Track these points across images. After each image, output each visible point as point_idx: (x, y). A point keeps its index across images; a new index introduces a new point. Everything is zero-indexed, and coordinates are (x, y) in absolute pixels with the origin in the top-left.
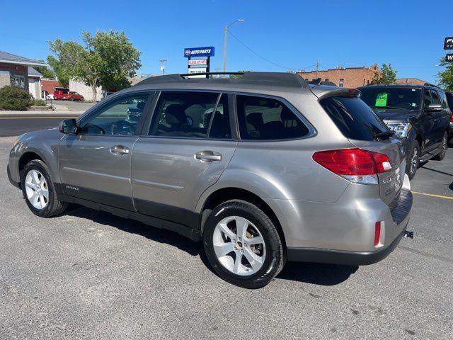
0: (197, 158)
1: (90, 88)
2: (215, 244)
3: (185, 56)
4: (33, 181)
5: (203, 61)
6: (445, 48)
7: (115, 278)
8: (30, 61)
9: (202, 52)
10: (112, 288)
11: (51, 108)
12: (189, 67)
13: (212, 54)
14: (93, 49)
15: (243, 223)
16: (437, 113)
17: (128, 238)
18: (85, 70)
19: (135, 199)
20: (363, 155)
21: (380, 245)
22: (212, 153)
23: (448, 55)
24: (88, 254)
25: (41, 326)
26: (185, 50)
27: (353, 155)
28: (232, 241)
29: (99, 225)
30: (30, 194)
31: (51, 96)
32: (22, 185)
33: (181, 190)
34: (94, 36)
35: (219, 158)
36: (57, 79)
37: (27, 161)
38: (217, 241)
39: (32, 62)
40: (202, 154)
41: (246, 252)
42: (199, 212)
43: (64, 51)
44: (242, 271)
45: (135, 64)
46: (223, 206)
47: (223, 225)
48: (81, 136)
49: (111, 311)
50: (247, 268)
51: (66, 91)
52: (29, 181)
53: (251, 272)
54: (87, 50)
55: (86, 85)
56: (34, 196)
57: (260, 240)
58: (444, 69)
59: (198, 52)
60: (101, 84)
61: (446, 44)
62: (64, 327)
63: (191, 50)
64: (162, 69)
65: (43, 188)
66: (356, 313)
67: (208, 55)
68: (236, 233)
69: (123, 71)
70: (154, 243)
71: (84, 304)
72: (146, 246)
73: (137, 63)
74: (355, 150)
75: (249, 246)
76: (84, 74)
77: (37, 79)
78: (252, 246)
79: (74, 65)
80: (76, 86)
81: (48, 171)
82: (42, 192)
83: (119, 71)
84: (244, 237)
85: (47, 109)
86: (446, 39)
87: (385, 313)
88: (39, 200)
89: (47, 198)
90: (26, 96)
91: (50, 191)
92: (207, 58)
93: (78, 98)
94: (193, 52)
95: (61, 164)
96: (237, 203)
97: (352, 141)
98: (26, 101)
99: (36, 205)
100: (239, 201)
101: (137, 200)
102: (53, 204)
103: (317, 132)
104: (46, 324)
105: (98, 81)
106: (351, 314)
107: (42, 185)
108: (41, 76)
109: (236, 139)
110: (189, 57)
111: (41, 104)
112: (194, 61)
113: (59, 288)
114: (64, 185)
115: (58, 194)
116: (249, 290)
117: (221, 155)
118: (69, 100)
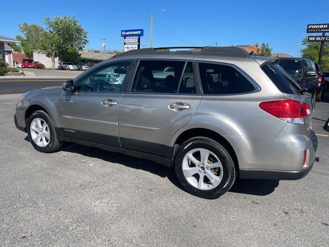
0: (171, 107)
1: (50, 59)
2: (183, 169)
3: (122, 36)
4: (37, 126)
5: (135, 39)
6: (308, 32)
7: (113, 195)
8: (6, 38)
9: (135, 33)
10: (113, 201)
11: (22, 73)
12: (125, 44)
13: (142, 34)
14: (52, 30)
15: (205, 153)
16: (312, 77)
17: (112, 166)
18: (46, 45)
19: (121, 138)
20: (294, 104)
21: (305, 166)
22: (182, 104)
23: (309, 37)
24: (88, 178)
25: (71, 229)
26: (122, 31)
27: (287, 104)
28: (197, 166)
29: (88, 158)
30: (34, 136)
31: (20, 65)
32: (27, 130)
33: (157, 130)
34: (53, 20)
35: (188, 107)
36: (23, 52)
37: (32, 112)
38: (185, 166)
39: (8, 39)
40: (174, 105)
41: (208, 173)
42: (172, 146)
43: (30, 31)
44: (204, 187)
45: (84, 41)
46: (190, 141)
47: (190, 155)
48: (77, 93)
49: (118, 217)
50: (208, 185)
51: (31, 61)
52: (33, 127)
53: (211, 187)
54: (48, 31)
55: (47, 56)
56: (38, 137)
57: (219, 164)
58: (305, 47)
59: (131, 33)
60: (59, 56)
61: (308, 29)
62: (88, 229)
63: (126, 31)
64: (103, 46)
65: (45, 131)
66: (286, 213)
67: (139, 36)
68: (200, 161)
69: (75, 47)
70: (132, 170)
71: (97, 212)
72: (127, 171)
73: (85, 40)
74: (289, 101)
75: (209, 170)
76: (45, 49)
77: (9, 52)
78: (212, 169)
79: (37, 41)
80: (39, 57)
81: (49, 118)
82: (44, 134)
83: (72, 46)
84: (206, 163)
85: (20, 74)
86: (308, 25)
87: (306, 213)
88: (41, 140)
89: (49, 138)
90: (4, 65)
91: (51, 133)
92: (138, 37)
93: (40, 67)
94: (128, 33)
95: (61, 113)
96: (201, 139)
97: (285, 95)
98: (4, 68)
99: (39, 144)
100: (203, 138)
101: (122, 138)
102: (53, 143)
103: (261, 88)
104: (74, 227)
105: (56, 53)
106: (283, 214)
107: (44, 129)
108: (13, 50)
109: (200, 94)
110: (125, 36)
111: (15, 71)
112: (128, 40)
113: (75, 202)
114: (62, 129)
115: (58, 135)
116: (210, 200)
117: (189, 105)
118: (33, 67)
